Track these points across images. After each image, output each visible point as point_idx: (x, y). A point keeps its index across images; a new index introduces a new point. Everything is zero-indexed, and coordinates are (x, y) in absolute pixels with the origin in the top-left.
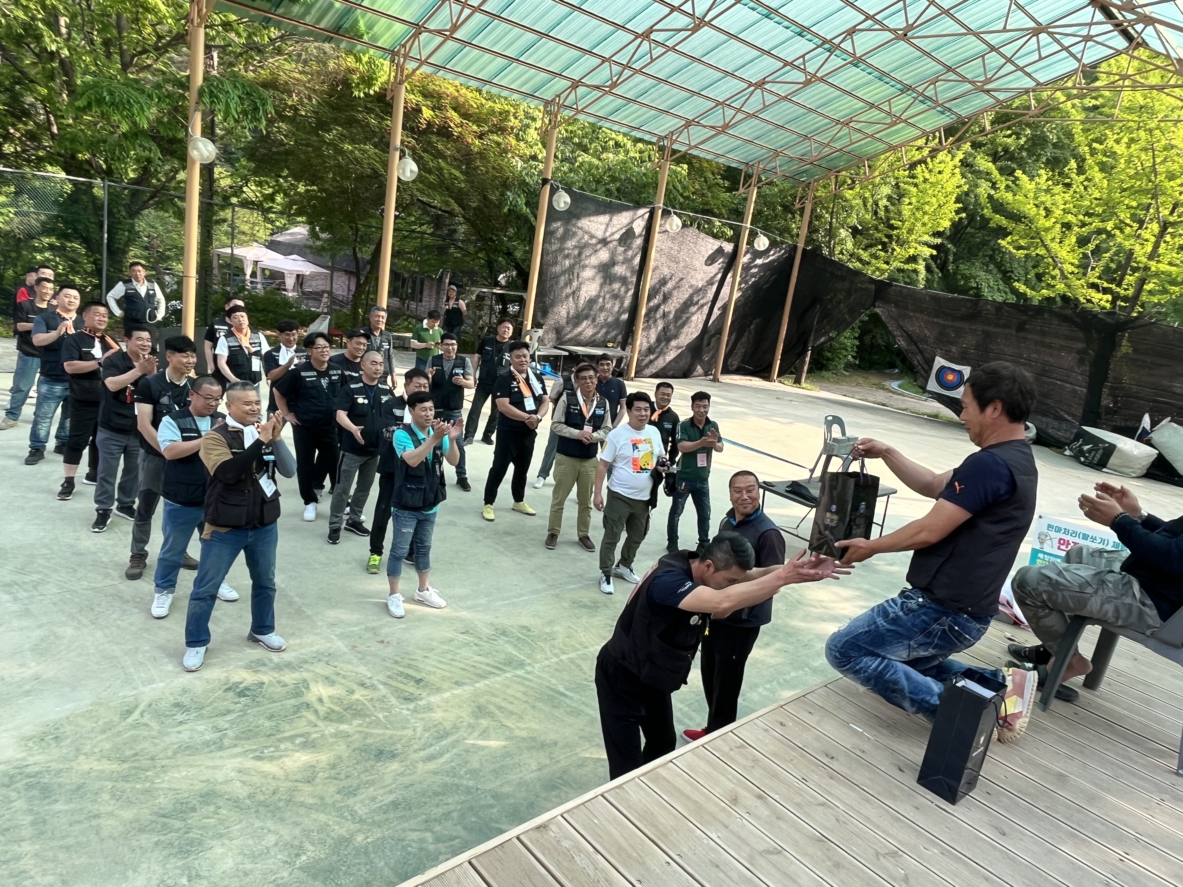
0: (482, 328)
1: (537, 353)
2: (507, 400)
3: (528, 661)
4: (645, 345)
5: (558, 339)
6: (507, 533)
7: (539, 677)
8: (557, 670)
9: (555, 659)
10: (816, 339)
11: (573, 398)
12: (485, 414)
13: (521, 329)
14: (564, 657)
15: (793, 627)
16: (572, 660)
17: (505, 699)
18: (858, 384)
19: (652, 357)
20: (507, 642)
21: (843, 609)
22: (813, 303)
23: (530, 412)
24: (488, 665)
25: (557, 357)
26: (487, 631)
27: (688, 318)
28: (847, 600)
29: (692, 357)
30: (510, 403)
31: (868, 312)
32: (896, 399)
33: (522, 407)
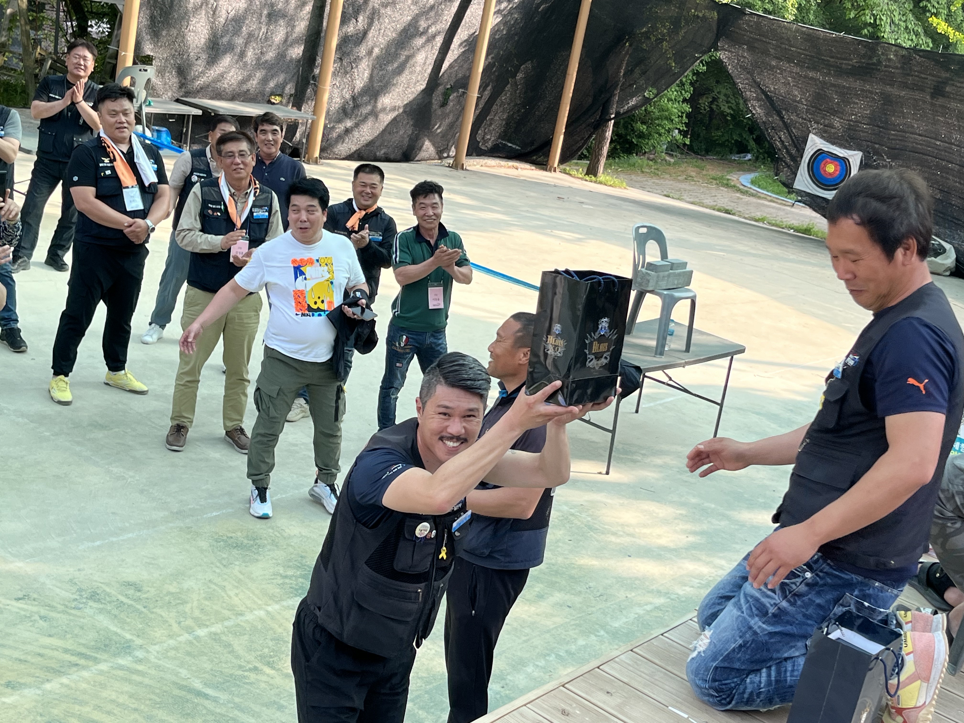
0: (40, 62)
1: (146, 110)
2: (91, 191)
3: (139, 642)
4: (337, 102)
5: (182, 85)
6: (96, 425)
7: (158, 667)
8: (189, 654)
9: (186, 637)
10: (623, 100)
11: (212, 190)
12: (50, 216)
13: (114, 67)
14: (201, 632)
15: (580, 568)
16: (215, 637)
17: (98, 708)
18: (688, 178)
19: (349, 123)
20: (101, 611)
21: (659, 536)
22: (619, 40)
23: (134, 214)
24: (66, 651)
25: (181, 118)
26: (64, 594)
27: (409, 58)
28: (665, 522)
29: (415, 125)
30: (97, 197)
31: (706, 58)
32: (747, 204)
33: (119, 205)
